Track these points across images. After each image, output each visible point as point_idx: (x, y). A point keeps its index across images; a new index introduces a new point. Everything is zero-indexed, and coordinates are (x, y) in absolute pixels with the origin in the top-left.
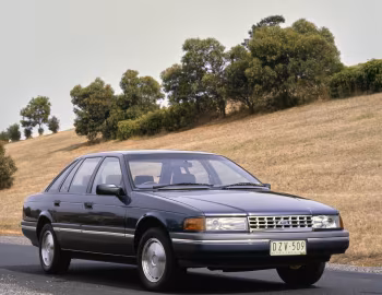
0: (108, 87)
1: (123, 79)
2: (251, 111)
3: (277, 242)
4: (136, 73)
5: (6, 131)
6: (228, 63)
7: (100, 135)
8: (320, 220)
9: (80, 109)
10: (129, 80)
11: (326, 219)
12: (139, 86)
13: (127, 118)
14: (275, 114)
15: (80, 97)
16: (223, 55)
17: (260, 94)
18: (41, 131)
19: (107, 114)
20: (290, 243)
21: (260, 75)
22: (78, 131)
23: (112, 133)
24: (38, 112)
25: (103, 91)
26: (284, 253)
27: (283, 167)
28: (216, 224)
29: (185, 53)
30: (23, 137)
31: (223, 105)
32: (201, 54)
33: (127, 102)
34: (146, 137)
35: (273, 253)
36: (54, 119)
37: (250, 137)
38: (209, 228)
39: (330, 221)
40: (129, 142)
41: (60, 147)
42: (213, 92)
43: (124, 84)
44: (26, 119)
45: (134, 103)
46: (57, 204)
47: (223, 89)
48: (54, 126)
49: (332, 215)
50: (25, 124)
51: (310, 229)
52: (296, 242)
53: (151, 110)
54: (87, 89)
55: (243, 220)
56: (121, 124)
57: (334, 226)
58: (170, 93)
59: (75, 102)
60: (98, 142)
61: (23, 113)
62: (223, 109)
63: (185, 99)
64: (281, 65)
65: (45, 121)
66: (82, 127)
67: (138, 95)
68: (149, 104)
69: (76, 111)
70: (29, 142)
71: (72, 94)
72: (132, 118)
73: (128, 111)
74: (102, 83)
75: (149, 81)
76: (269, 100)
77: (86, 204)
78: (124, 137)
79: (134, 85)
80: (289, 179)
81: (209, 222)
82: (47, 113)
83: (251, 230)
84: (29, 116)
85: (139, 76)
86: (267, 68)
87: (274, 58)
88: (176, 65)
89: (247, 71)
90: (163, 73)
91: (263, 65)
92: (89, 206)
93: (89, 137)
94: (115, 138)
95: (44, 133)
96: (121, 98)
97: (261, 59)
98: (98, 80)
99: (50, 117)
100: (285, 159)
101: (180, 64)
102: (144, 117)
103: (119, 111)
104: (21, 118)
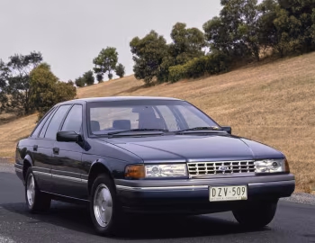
0: (161, 38)
1: (173, 31)
2: (280, 55)
3: (217, 188)
4: (184, 25)
5: (82, 76)
6: (260, 14)
7: (155, 79)
8: (264, 164)
9: (138, 57)
10: (179, 31)
11: (269, 163)
12: (186, 36)
13: (176, 64)
14: (300, 58)
15: (137, 46)
16: (256, 8)
17: (287, 40)
18: (110, 76)
19: (160, 61)
20: (230, 188)
21: (287, 24)
22: (136, 76)
23: (165, 77)
24: (107, 60)
25: (157, 41)
26: (224, 198)
27: (300, 104)
28: (155, 170)
29: (223, 7)
30: (96, 81)
31: (256, 50)
32: (237, 7)
33: (177, 51)
34: (192, 79)
35: (212, 199)
36: (121, 65)
37: (277, 78)
38: (147, 175)
39: (275, 165)
40: (178, 84)
41: (123, 89)
42: (247, 39)
43: (174, 35)
44: (98, 67)
45: (182, 51)
46: (35, 149)
47: (256, 37)
48: (120, 72)
49: (277, 159)
50: (97, 70)
51: (252, 174)
52: (237, 187)
53: (197, 56)
54: (144, 39)
55: (182, 167)
56: (172, 69)
57: (279, 169)
58: (212, 41)
59: (134, 51)
60: (153, 84)
61: (96, 62)
62: (257, 54)
63: (224, 46)
64: (305, 15)
65: (113, 67)
66: (140, 72)
67: (186, 44)
68: (196, 52)
69: (135, 59)
70: (101, 85)
71: (131, 44)
72: (181, 63)
73: (178, 57)
74: (156, 34)
75: (195, 31)
76: (296, 45)
77: (54, 149)
78: (174, 80)
79: (182, 35)
80: (303, 114)
81: (149, 169)
82: (115, 61)
83: (191, 176)
84: (100, 64)
85: (186, 28)
86: (293, 18)
87: (298, 8)
88: (215, 18)
89: (276, 21)
90: (205, 24)
91: (289, 16)
92: (56, 151)
93: (146, 81)
94: (167, 81)
95: (113, 78)
96: (172, 47)
97: (287, 9)
98: (152, 32)
99: (117, 65)
100: (303, 97)
101: (219, 16)
102: (190, 63)
103: (170, 58)
104: (94, 66)
